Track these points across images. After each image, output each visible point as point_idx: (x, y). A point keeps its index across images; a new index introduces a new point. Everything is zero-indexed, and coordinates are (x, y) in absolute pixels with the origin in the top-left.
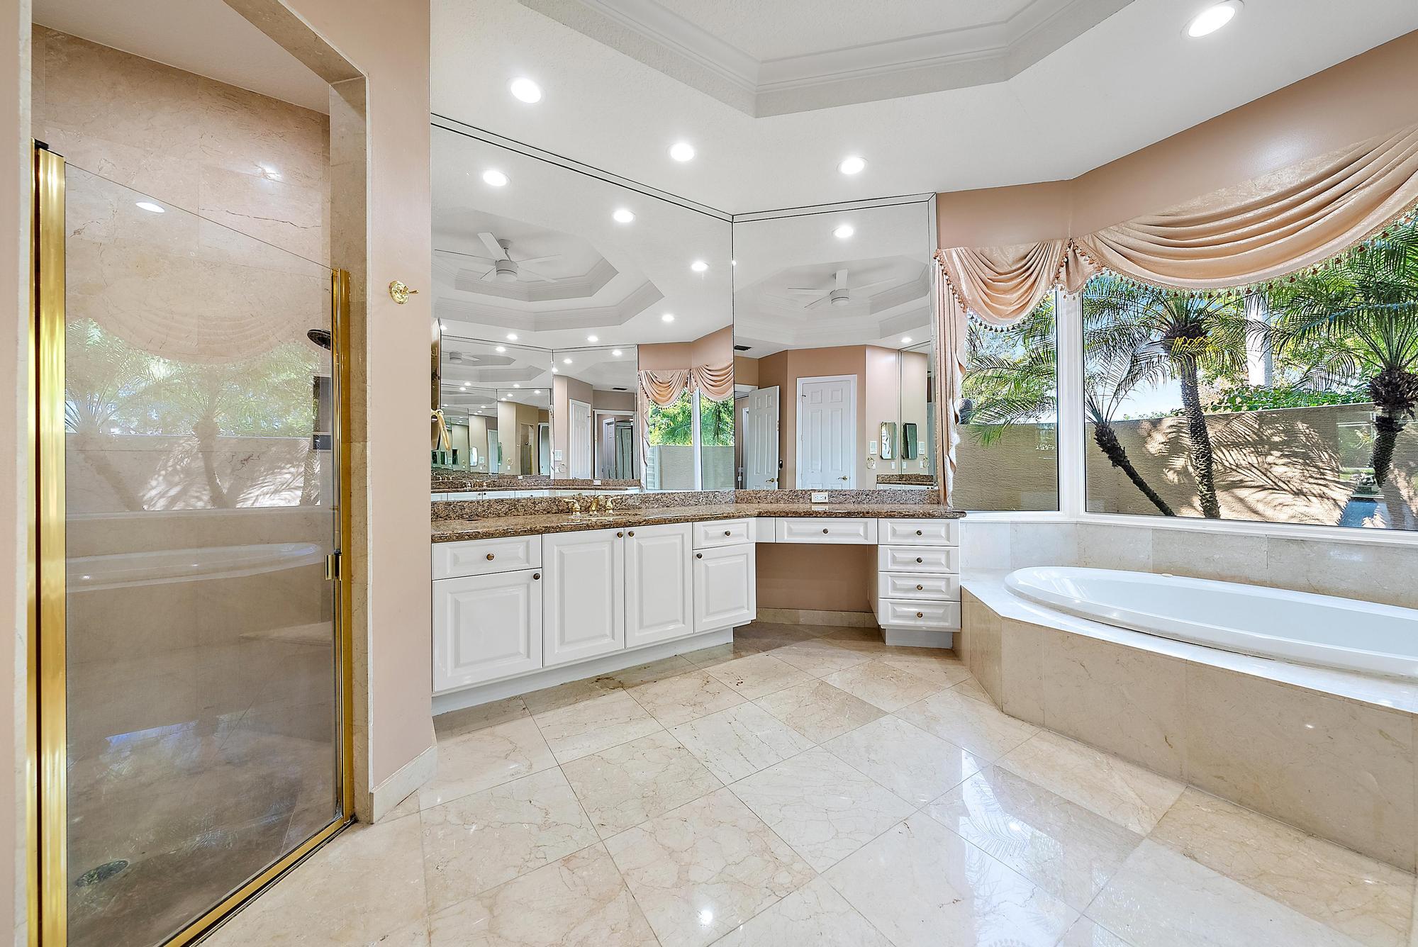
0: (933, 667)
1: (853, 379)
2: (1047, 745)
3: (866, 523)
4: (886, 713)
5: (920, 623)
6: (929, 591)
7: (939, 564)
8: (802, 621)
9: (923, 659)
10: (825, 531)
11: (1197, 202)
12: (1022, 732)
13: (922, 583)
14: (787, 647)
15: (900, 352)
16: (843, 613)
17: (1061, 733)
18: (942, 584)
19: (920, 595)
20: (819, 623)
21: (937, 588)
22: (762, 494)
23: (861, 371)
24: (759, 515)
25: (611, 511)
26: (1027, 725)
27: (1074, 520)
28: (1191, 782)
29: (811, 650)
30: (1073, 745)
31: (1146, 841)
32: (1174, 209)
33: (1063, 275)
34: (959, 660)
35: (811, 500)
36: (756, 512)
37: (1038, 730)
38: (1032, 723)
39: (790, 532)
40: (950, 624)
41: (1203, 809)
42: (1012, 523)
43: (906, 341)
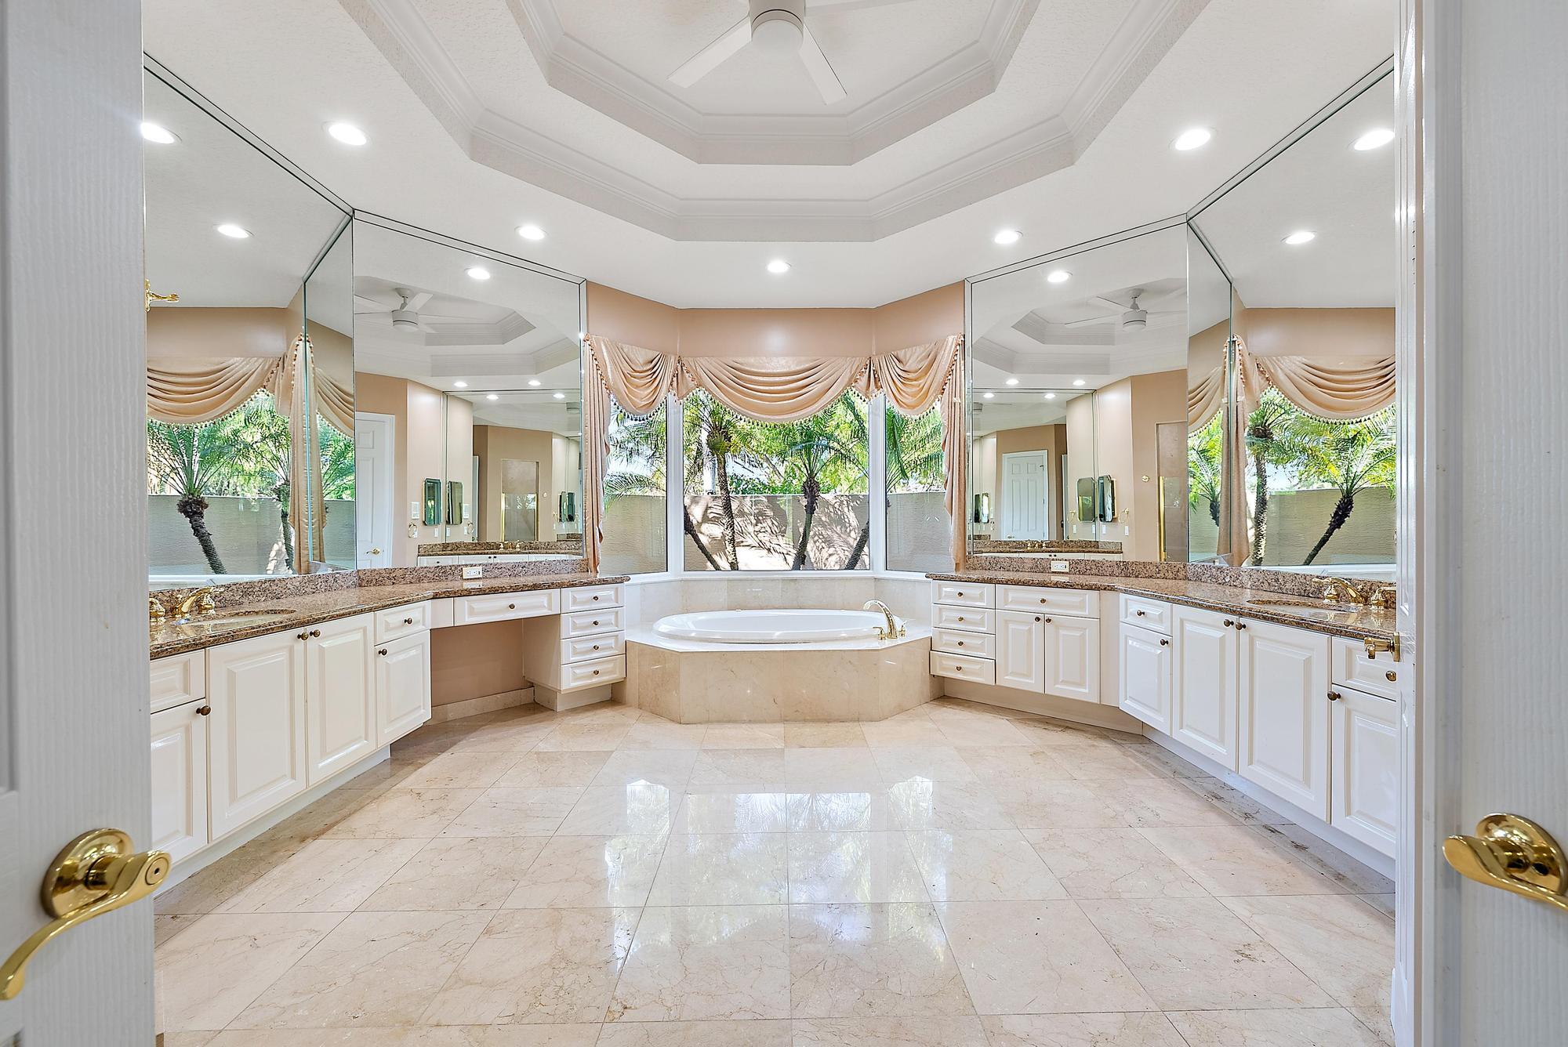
0: (607, 715)
1: (390, 420)
2: (717, 731)
3: (550, 594)
4: (612, 752)
5: (596, 680)
6: (604, 649)
7: (609, 624)
8: (451, 716)
9: (598, 712)
10: (512, 607)
11: (752, 360)
12: (699, 730)
13: (597, 644)
14: (464, 741)
15: (445, 394)
16: (498, 696)
17: (719, 721)
18: (612, 641)
19: (596, 654)
20: (472, 713)
21: (610, 646)
22: (398, 573)
23: (401, 412)
24: (436, 597)
25: (212, 612)
26: (699, 725)
27: (679, 578)
28: (784, 720)
29: (495, 736)
30: (730, 725)
31: (786, 751)
32: (740, 360)
33: (675, 384)
34: (624, 704)
35: (462, 576)
36: (430, 593)
37: (706, 726)
38: (700, 723)
39: (472, 612)
40: (616, 676)
41: (794, 729)
42: (642, 584)
43: (460, 384)
